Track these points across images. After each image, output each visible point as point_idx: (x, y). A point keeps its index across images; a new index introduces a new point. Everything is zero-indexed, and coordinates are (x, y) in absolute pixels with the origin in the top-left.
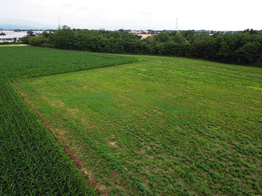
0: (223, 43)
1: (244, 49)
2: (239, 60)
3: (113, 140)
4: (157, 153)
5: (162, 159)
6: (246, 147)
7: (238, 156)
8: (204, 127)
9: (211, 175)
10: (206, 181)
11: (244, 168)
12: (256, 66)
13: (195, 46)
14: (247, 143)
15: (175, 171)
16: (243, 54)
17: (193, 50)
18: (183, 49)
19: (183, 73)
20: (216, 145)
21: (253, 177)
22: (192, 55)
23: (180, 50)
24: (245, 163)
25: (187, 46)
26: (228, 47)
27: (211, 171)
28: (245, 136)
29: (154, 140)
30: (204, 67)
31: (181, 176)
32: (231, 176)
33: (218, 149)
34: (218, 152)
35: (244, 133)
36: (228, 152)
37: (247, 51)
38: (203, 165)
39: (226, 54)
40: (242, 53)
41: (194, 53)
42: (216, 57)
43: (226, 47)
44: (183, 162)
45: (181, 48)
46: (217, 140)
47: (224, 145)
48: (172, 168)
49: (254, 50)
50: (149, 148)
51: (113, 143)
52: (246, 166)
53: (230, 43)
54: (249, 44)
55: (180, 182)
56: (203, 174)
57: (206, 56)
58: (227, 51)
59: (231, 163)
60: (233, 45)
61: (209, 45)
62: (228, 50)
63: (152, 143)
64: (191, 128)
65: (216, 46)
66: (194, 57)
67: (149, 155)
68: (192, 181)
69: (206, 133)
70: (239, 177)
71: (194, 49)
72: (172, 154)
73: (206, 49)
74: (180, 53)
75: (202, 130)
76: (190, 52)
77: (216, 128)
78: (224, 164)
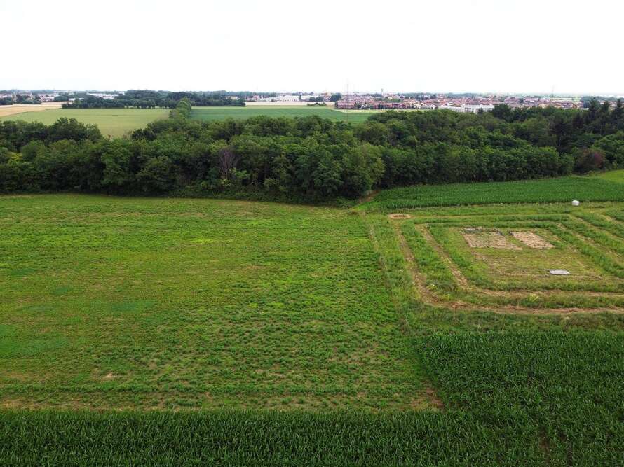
0: (108, 161)
1: (150, 170)
2: (145, 189)
3: (105, 373)
4: (170, 359)
5: (180, 361)
6: (238, 316)
7: (238, 327)
8: (188, 315)
9: (230, 351)
10: (230, 357)
11: (248, 334)
12: (176, 197)
13: (43, 166)
14: (237, 313)
15: (201, 364)
16: (151, 179)
17: (42, 176)
18: (15, 176)
19: (75, 238)
20: (214, 326)
21: (257, 337)
22: (42, 188)
23: (8, 180)
24: (247, 330)
25: (23, 168)
26: (118, 167)
27: (228, 348)
28: (230, 306)
29: (152, 350)
30: (99, 216)
31: (209, 364)
32: (243, 344)
33: (219, 330)
34: (221, 331)
35: (229, 304)
36: (229, 328)
37: (155, 174)
38: (219, 347)
39: (120, 181)
40: (147, 178)
41: (47, 183)
42: (98, 185)
43: (115, 169)
44: (200, 353)
45: (10, 173)
46: (211, 322)
47: (220, 323)
48: (196, 363)
49: (165, 170)
50: (156, 360)
51: (109, 376)
52: (249, 332)
53: (121, 161)
54: (154, 161)
55: (211, 368)
56: (224, 353)
57: (75, 185)
58: (119, 174)
59: (238, 335)
60: (127, 164)
61: (76, 163)
62: (121, 173)
63: (154, 354)
64: (176, 321)
65: (92, 166)
66: (47, 189)
67: (163, 365)
68: (220, 362)
69: (196, 319)
70: (249, 342)
71: (42, 173)
72: (184, 353)
73: (71, 171)
74: (9, 186)
75: (189, 318)
76: (36, 181)
77: (201, 310)
78: (233, 338)
